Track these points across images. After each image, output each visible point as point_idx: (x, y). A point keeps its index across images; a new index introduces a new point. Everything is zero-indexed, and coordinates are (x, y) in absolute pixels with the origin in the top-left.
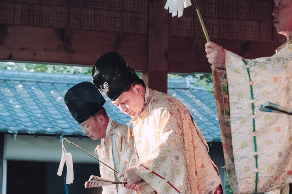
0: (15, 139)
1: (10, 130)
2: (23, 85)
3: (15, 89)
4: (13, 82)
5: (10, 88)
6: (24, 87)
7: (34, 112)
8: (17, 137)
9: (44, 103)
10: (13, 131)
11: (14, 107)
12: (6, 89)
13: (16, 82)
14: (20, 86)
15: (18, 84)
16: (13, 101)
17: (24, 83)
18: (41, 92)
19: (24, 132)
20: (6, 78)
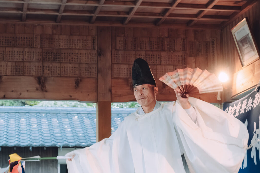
0: (61, 150)
1: (58, 145)
2: (78, 116)
3: (72, 119)
4: (72, 114)
5: (69, 118)
6: (78, 117)
7: (78, 133)
8: (62, 149)
9: (87, 127)
10: (60, 145)
11: (66, 130)
12: (66, 119)
13: (75, 115)
14: (76, 117)
15: (75, 116)
16: (67, 126)
17: (79, 115)
18: (88, 120)
19: (67, 146)
20: (68, 112)
